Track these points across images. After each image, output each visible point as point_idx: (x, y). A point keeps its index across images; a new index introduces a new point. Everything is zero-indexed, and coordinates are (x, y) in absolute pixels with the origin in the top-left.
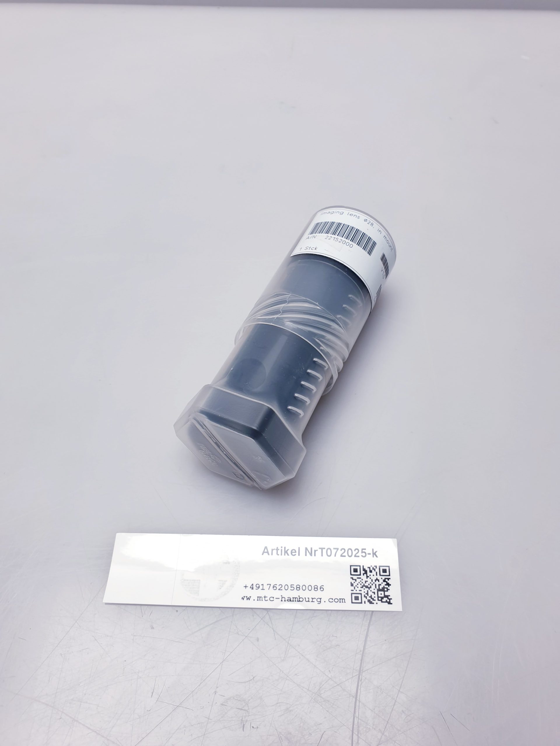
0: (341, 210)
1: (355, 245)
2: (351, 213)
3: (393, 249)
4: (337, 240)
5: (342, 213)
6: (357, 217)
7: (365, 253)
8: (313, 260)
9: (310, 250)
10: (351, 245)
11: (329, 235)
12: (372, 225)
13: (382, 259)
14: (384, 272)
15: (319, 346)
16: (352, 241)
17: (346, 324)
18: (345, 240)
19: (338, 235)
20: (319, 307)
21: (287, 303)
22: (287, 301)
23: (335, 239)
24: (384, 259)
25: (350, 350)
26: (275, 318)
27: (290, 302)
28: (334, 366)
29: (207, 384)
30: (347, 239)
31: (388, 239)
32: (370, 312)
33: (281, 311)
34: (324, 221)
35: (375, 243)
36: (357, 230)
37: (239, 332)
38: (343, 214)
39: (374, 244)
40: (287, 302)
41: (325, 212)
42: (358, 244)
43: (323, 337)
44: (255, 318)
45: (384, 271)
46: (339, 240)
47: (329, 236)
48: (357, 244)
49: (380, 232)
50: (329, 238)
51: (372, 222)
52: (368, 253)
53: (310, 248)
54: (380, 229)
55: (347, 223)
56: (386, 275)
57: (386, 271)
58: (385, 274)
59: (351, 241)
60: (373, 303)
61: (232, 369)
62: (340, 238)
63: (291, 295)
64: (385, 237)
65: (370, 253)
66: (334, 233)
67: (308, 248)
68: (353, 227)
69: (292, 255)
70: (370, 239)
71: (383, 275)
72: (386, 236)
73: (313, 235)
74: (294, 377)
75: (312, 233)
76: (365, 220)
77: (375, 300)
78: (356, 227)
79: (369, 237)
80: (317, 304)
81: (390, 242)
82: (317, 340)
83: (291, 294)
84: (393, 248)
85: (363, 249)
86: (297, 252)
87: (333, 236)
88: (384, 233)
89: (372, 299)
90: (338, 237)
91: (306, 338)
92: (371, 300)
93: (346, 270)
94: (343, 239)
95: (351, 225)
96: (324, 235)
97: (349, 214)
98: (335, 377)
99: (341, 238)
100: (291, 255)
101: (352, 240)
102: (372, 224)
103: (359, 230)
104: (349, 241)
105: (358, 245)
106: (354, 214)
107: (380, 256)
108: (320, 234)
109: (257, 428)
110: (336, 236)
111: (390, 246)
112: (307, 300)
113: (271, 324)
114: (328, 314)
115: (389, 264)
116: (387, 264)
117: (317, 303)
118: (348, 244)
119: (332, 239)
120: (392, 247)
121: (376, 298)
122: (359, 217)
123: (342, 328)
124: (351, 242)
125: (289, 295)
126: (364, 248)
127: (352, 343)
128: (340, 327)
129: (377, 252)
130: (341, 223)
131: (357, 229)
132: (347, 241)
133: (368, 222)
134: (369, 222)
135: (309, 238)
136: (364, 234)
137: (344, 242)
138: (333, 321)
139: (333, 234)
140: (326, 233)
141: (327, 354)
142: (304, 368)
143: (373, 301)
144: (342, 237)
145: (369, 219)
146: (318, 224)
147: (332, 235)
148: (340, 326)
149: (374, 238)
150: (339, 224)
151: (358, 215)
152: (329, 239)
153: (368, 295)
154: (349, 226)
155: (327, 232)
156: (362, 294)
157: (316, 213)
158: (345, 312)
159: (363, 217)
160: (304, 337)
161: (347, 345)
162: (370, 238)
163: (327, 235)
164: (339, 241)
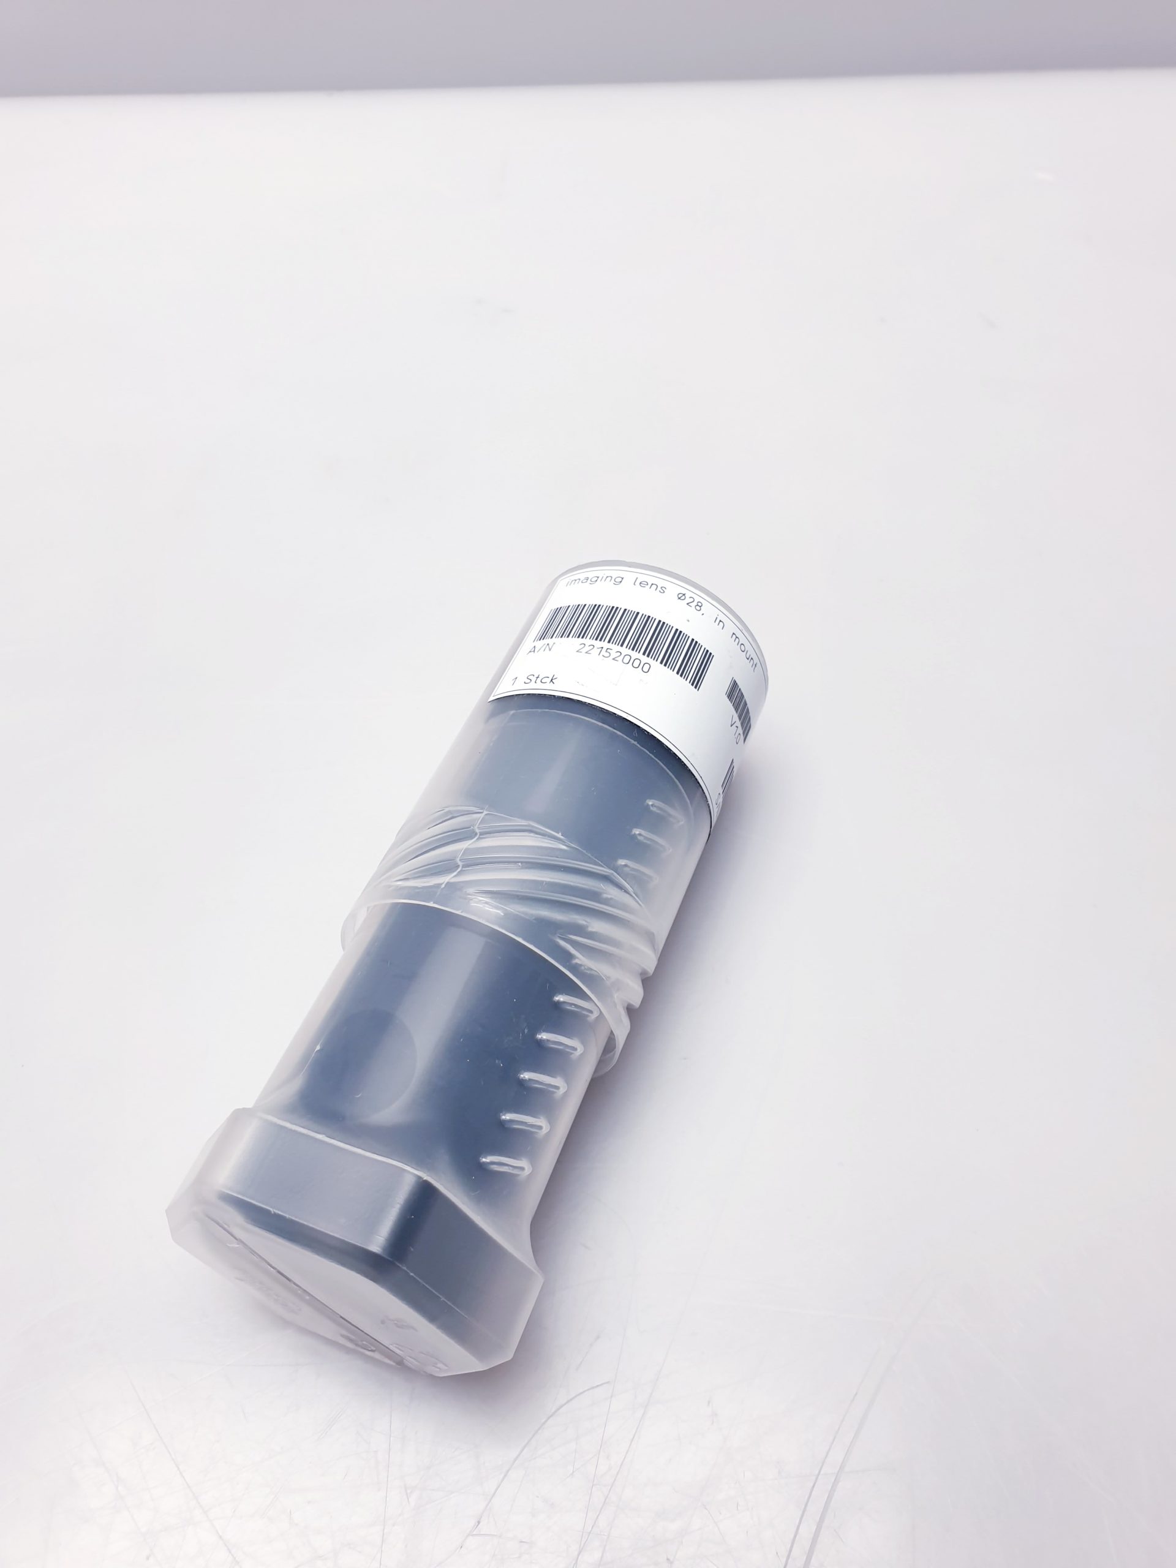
0: (615, 572)
1: (656, 665)
2: (641, 578)
3: (759, 665)
4: (608, 654)
5: (620, 579)
6: (659, 589)
7: (685, 684)
8: (547, 710)
9: (539, 685)
10: (647, 667)
11: (587, 641)
12: (698, 608)
13: (730, 696)
14: (737, 727)
15: (566, 957)
16: (648, 656)
17: (640, 881)
18: (630, 652)
19: (609, 642)
20: (563, 843)
21: (478, 836)
22: (478, 831)
23: (604, 652)
24: (735, 694)
25: (661, 948)
26: (443, 886)
27: (484, 834)
28: (616, 1007)
29: (241, 1107)
30: (633, 649)
31: (743, 640)
32: (710, 835)
33: (460, 864)
34: (573, 602)
35: (711, 654)
36: (661, 625)
37: (353, 916)
38: (621, 582)
39: (708, 657)
40: (476, 834)
41: (576, 577)
42: (665, 662)
43: (580, 930)
44: (390, 886)
45: (738, 724)
46: (614, 654)
47: (587, 645)
48: (661, 663)
49: (721, 623)
50: (587, 648)
51: (697, 599)
52: (692, 685)
53: (539, 680)
54: (721, 617)
55: (633, 607)
56: (744, 733)
57: (742, 724)
58: (741, 733)
59: (644, 654)
60: (715, 811)
61: (318, 1048)
62: (615, 648)
63: (486, 815)
64: (734, 636)
65: (696, 683)
66: (599, 637)
67: (534, 679)
68: (649, 617)
69: (492, 698)
70: (694, 644)
71: (737, 734)
72: (739, 634)
73: (546, 641)
74: (497, 1061)
75: (542, 637)
76: (680, 596)
77: (721, 800)
78: (658, 615)
79: (693, 640)
80: (559, 835)
81: (748, 646)
82: (562, 943)
83: (485, 812)
84: (757, 662)
85: (678, 673)
86: (505, 688)
87: (598, 644)
88: (730, 627)
89: (710, 802)
90: (610, 645)
91: (528, 942)
92: (708, 804)
93: (635, 733)
94: (625, 650)
95: (645, 610)
96: (574, 642)
97: (638, 583)
98: (621, 1030)
99: (619, 648)
100: (489, 698)
101: (648, 653)
102: (699, 606)
103: (664, 623)
104: (640, 656)
105: (665, 665)
106: (651, 580)
107: (726, 686)
108: (564, 639)
109: (384, 1249)
110: (605, 644)
111: (751, 659)
112: (533, 827)
113: (431, 904)
114: (591, 863)
115: (749, 705)
116: (746, 704)
117: (558, 833)
118: (636, 663)
119: (596, 651)
120: (756, 660)
121: (722, 796)
122: (663, 590)
123: (631, 895)
124: (645, 659)
125: (482, 815)
126: (681, 672)
127: (662, 928)
128: (625, 894)
129: (716, 679)
130: (617, 608)
131: (660, 621)
132: (634, 654)
133: (688, 600)
134: (692, 600)
135: (536, 650)
136: (678, 634)
137: (627, 659)
138: (606, 878)
139: (596, 639)
140: (579, 637)
141: (591, 979)
142: (526, 1031)
143: (715, 806)
144: (622, 645)
145: (690, 592)
146: (558, 610)
147: (594, 642)
148: (626, 891)
149: (705, 643)
150: (613, 610)
151: (660, 583)
152: (586, 653)
153: (699, 792)
154: (638, 613)
155: (582, 634)
156: (683, 791)
157: (554, 582)
158: (640, 851)
159: (674, 588)
160: (524, 939)
161: (650, 938)
162: (696, 642)
163: (580, 640)
164: (613, 656)
